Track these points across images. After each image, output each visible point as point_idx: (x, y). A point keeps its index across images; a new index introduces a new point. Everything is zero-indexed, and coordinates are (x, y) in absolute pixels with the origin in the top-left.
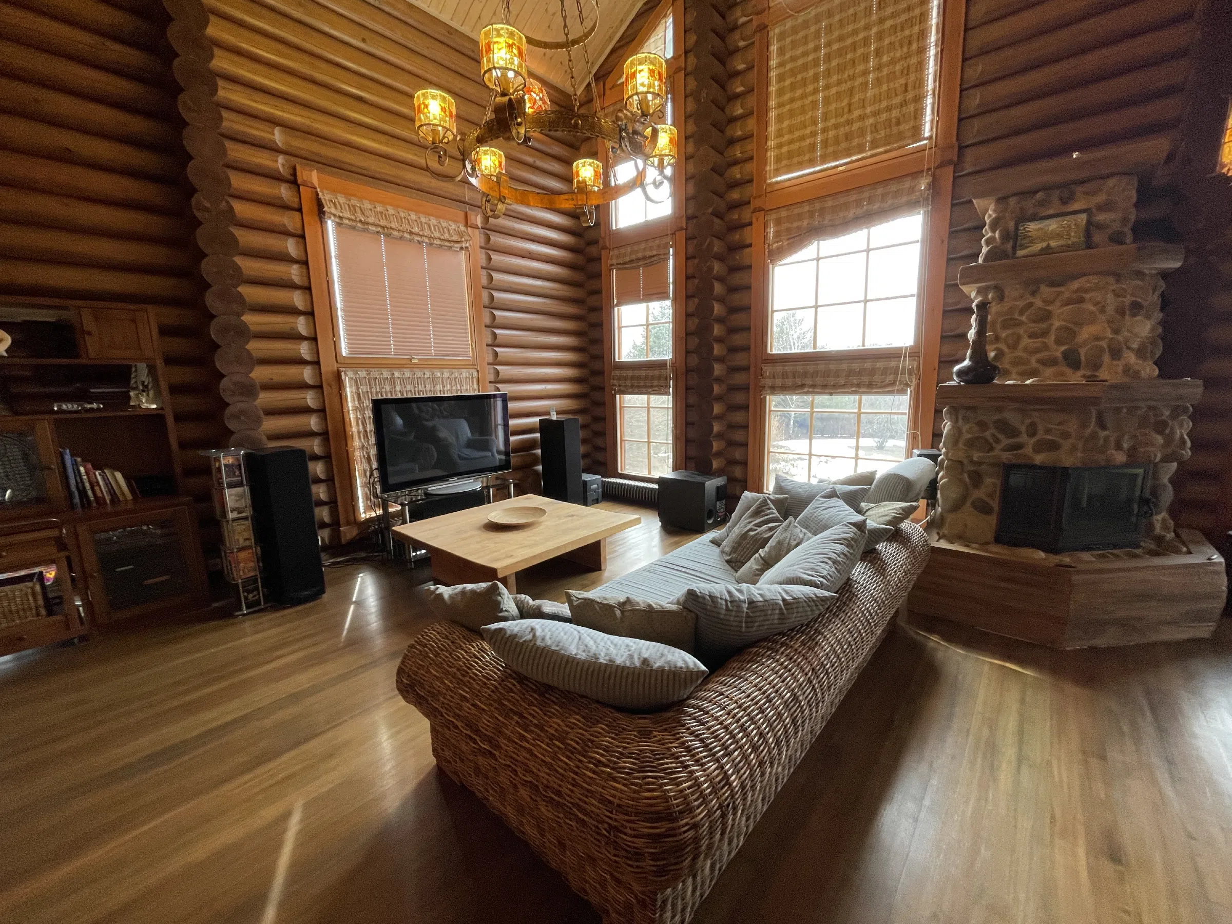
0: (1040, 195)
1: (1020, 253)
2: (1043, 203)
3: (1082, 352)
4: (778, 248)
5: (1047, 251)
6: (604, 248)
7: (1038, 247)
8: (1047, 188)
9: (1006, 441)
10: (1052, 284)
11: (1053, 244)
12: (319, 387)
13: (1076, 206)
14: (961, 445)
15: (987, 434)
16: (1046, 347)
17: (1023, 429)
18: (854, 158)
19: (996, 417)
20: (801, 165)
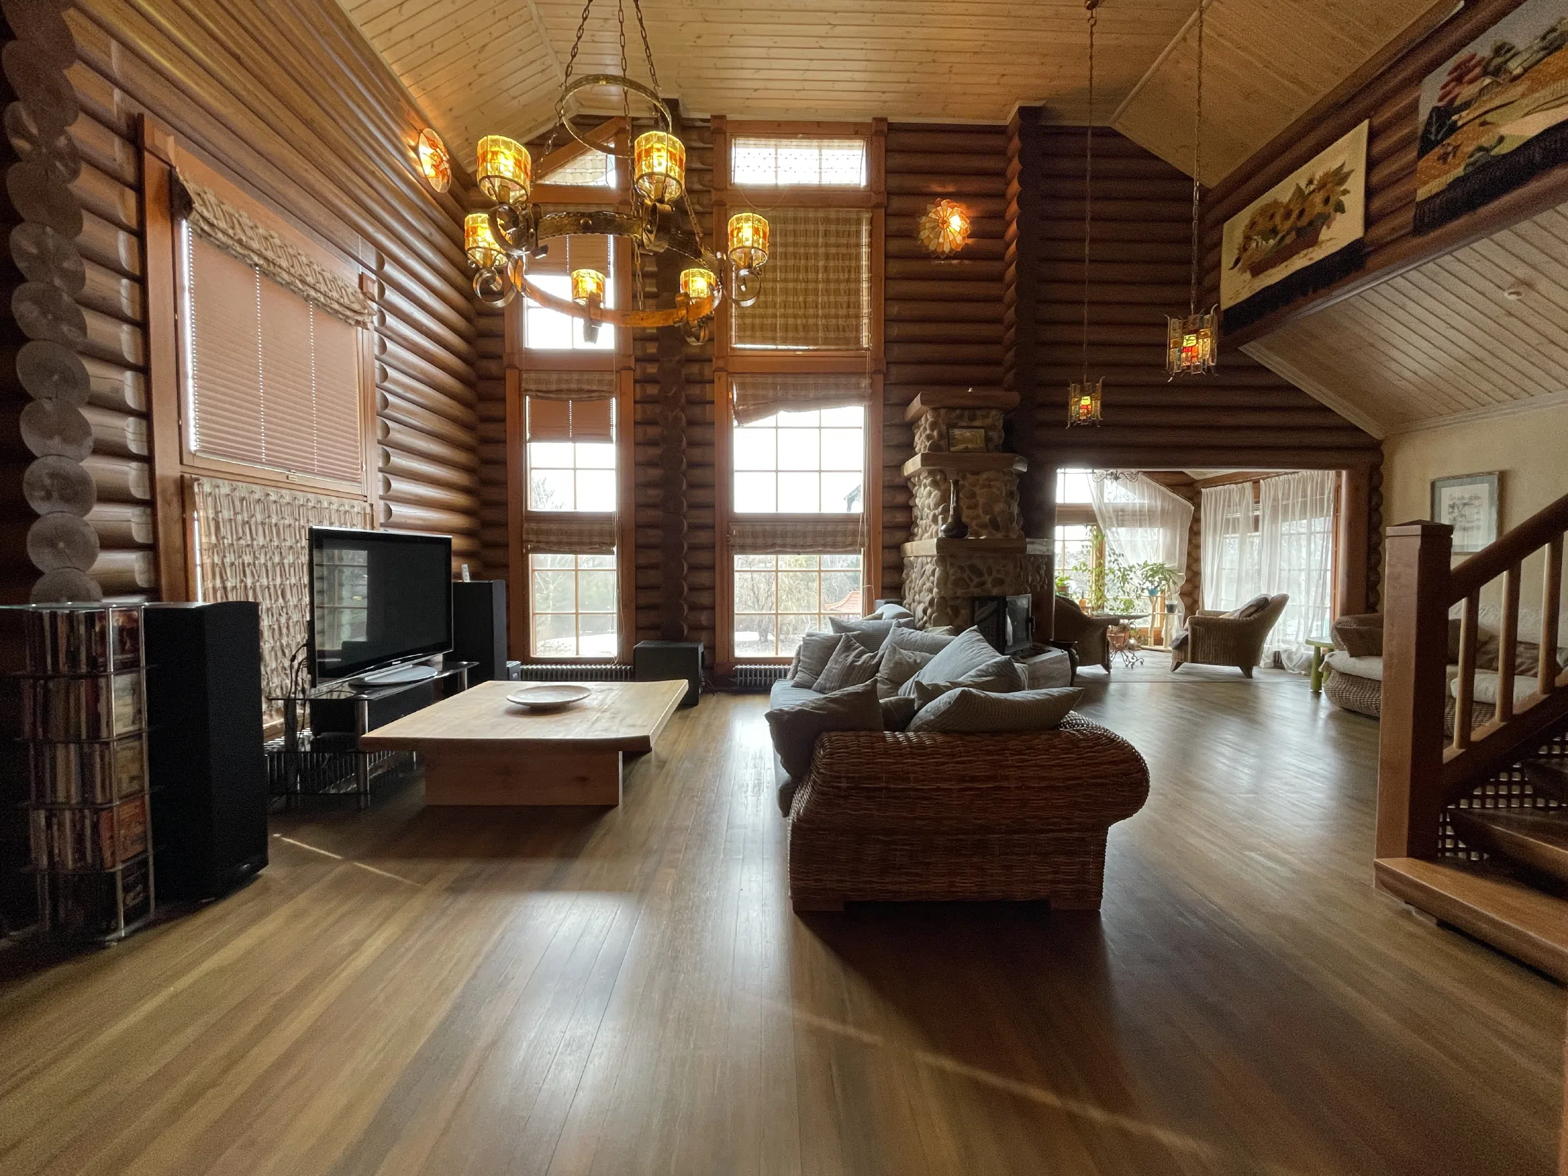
0: (958, 412)
1: (952, 449)
2: (961, 417)
3: (999, 519)
4: (743, 411)
5: (966, 450)
6: (512, 366)
7: (961, 447)
8: (963, 408)
9: (976, 580)
10: (974, 473)
11: (970, 446)
12: (149, 504)
13: (976, 423)
14: (949, 585)
15: (965, 576)
16: (978, 517)
17: (985, 570)
18: (811, 347)
19: (968, 563)
20: (764, 340)
